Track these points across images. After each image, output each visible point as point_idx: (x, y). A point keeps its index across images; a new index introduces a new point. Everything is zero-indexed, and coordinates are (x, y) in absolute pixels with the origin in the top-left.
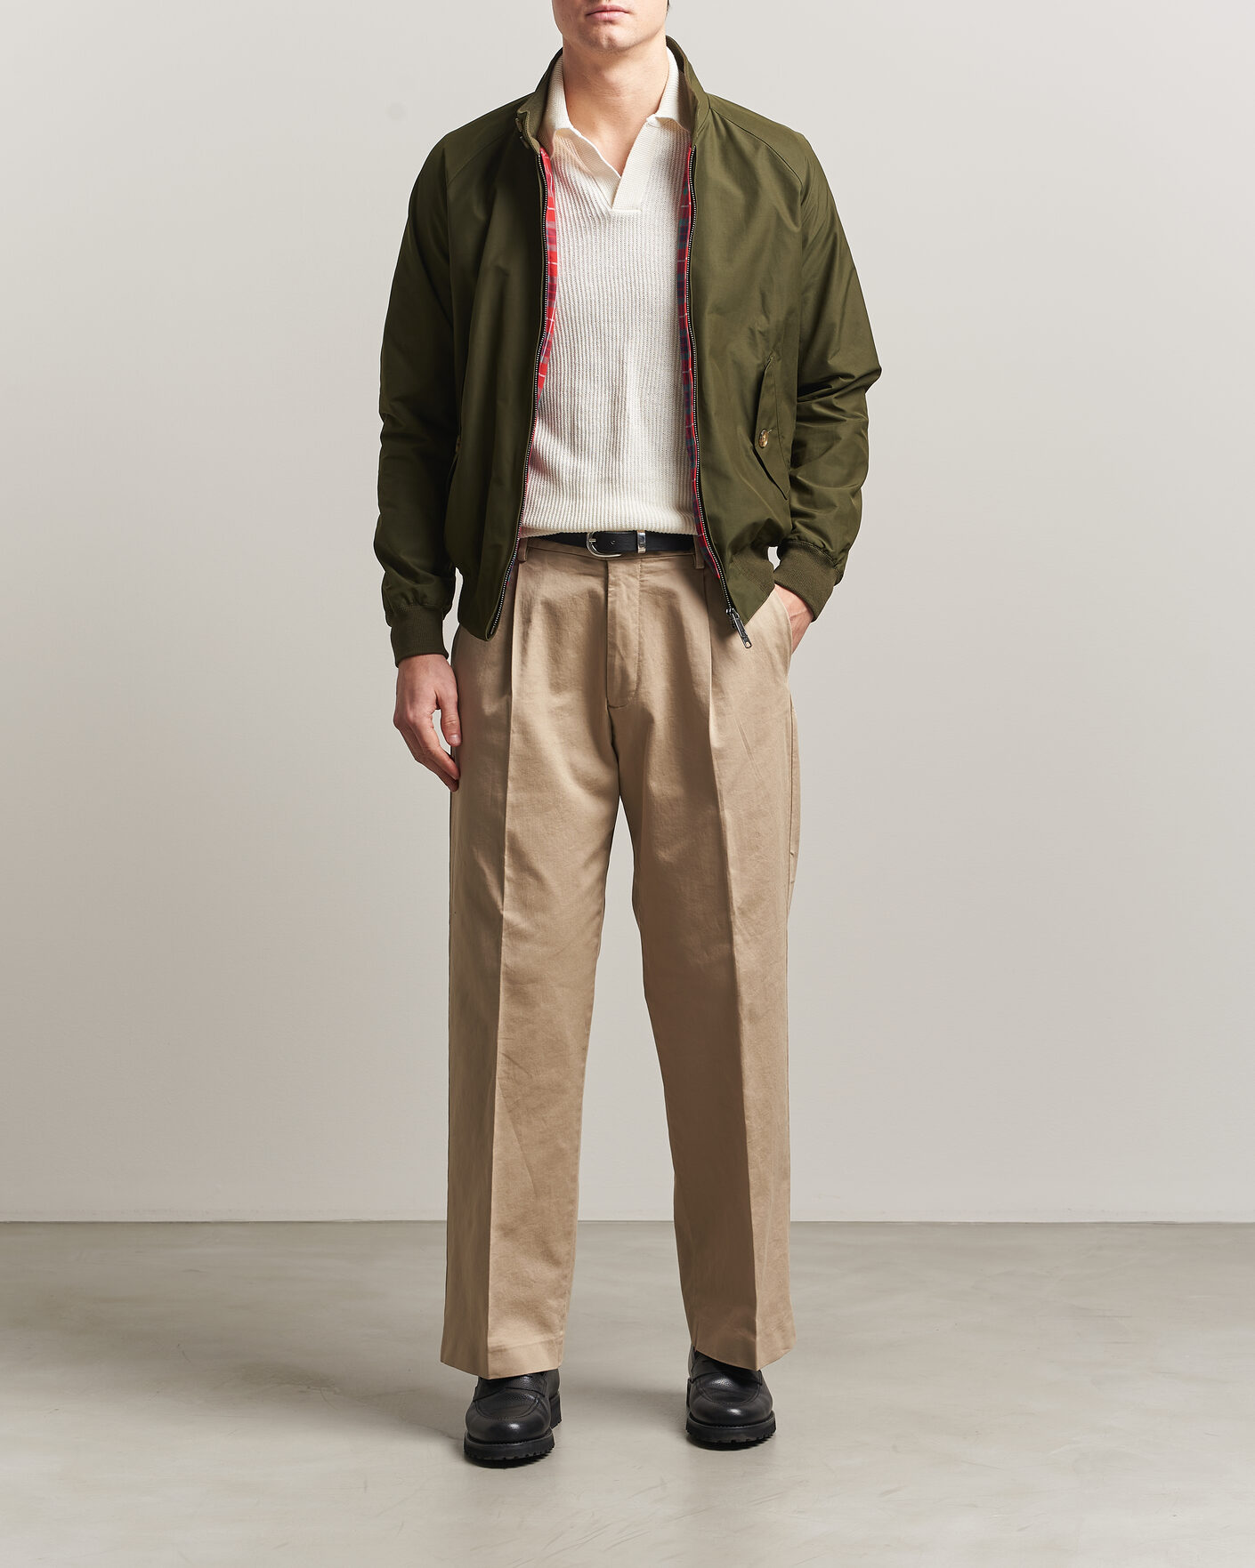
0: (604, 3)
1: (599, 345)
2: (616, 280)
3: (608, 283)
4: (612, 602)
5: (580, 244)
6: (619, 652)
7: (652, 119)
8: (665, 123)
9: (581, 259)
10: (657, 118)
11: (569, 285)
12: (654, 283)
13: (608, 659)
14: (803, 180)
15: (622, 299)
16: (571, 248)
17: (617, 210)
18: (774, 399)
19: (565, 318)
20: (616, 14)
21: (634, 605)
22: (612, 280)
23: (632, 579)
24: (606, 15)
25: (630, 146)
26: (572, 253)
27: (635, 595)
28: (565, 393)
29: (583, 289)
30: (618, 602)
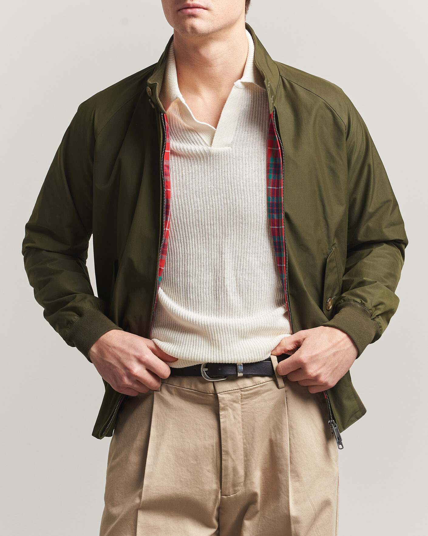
0: (189, 2)
1: (204, 241)
2: (216, 197)
3: (210, 198)
4: (223, 422)
5: (190, 172)
6: (231, 457)
7: (238, 83)
8: (247, 86)
9: (191, 182)
10: (242, 83)
11: (183, 200)
12: (243, 198)
13: (223, 462)
14: (346, 122)
15: (220, 209)
16: (184, 174)
17: (215, 148)
18: (337, 275)
19: (180, 223)
20: (197, 10)
21: (239, 422)
22: (213, 196)
23: (235, 405)
24: (190, 11)
25: (224, 102)
26: (184, 177)
27: (238, 415)
28: (181, 274)
29: (192, 202)
30: (227, 422)
